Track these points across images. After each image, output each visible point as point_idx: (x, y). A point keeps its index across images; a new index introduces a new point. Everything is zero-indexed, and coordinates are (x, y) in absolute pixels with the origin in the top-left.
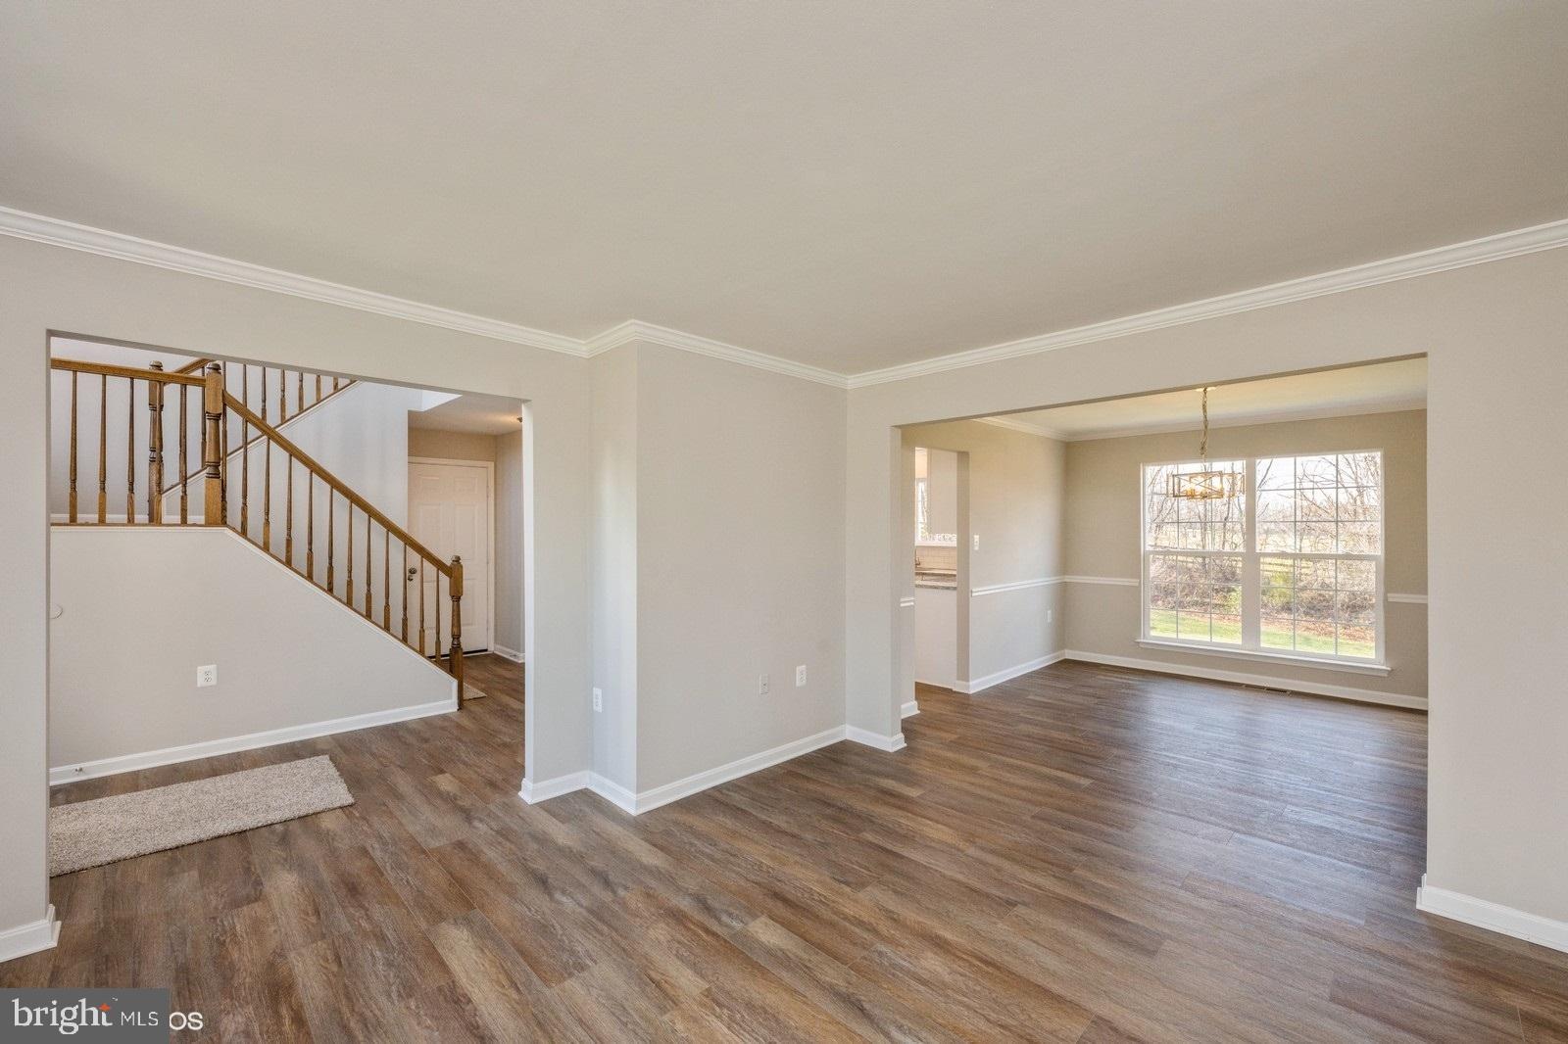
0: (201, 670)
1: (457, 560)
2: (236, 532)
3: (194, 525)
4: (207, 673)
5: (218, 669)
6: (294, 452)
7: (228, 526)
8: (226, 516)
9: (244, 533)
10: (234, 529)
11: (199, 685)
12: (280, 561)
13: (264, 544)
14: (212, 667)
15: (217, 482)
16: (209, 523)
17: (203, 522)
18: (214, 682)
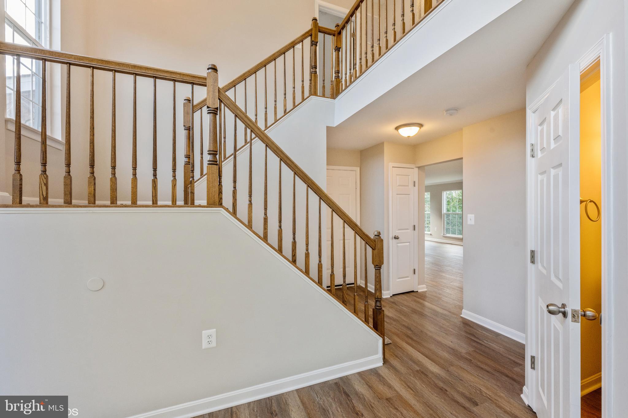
0: (205, 333)
1: (379, 235)
2: (229, 212)
3: (200, 206)
4: (209, 336)
5: (217, 332)
6: (269, 144)
7: (223, 207)
8: (221, 198)
9: (234, 213)
10: (227, 210)
11: (203, 347)
12: (259, 237)
13: (249, 222)
14: (213, 331)
15: (215, 167)
16: (211, 204)
17: (206, 204)
18: (214, 344)
